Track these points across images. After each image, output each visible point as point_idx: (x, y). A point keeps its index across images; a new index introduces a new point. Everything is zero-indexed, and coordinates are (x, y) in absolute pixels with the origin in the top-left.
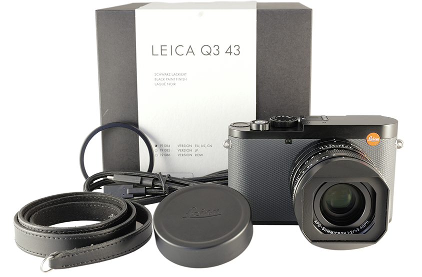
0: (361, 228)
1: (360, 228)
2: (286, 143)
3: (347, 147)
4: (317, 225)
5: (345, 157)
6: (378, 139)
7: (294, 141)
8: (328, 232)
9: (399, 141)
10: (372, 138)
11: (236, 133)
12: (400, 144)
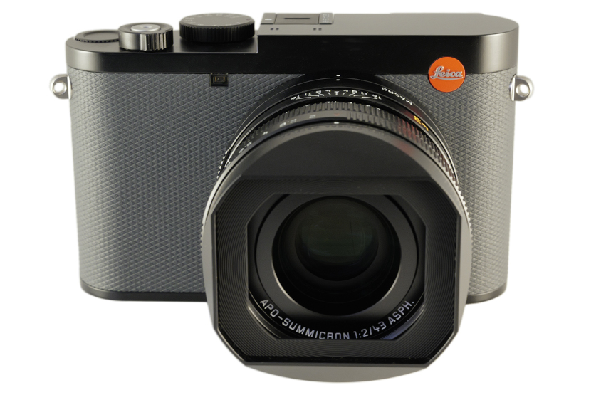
0: (391, 321)
1: (387, 322)
2: (212, 85)
3: (363, 95)
4: (268, 311)
5: (343, 121)
6: (461, 74)
7: (234, 78)
8: (300, 330)
9: (521, 81)
10: (446, 71)
11: (85, 58)
12: (523, 88)
